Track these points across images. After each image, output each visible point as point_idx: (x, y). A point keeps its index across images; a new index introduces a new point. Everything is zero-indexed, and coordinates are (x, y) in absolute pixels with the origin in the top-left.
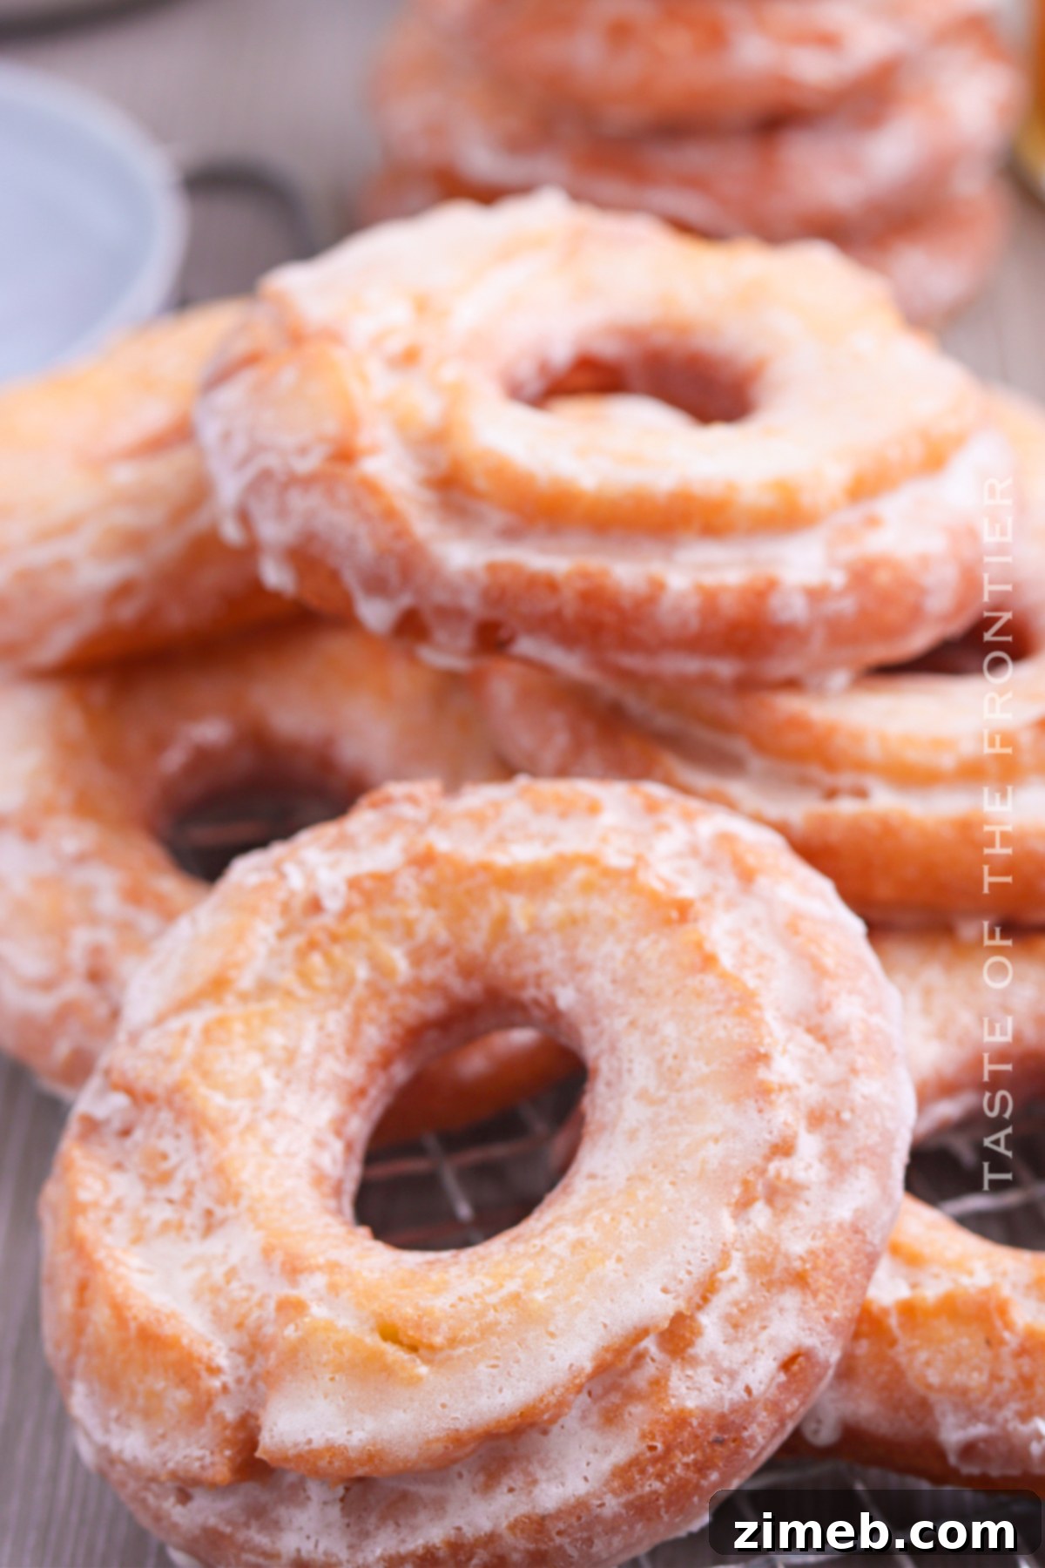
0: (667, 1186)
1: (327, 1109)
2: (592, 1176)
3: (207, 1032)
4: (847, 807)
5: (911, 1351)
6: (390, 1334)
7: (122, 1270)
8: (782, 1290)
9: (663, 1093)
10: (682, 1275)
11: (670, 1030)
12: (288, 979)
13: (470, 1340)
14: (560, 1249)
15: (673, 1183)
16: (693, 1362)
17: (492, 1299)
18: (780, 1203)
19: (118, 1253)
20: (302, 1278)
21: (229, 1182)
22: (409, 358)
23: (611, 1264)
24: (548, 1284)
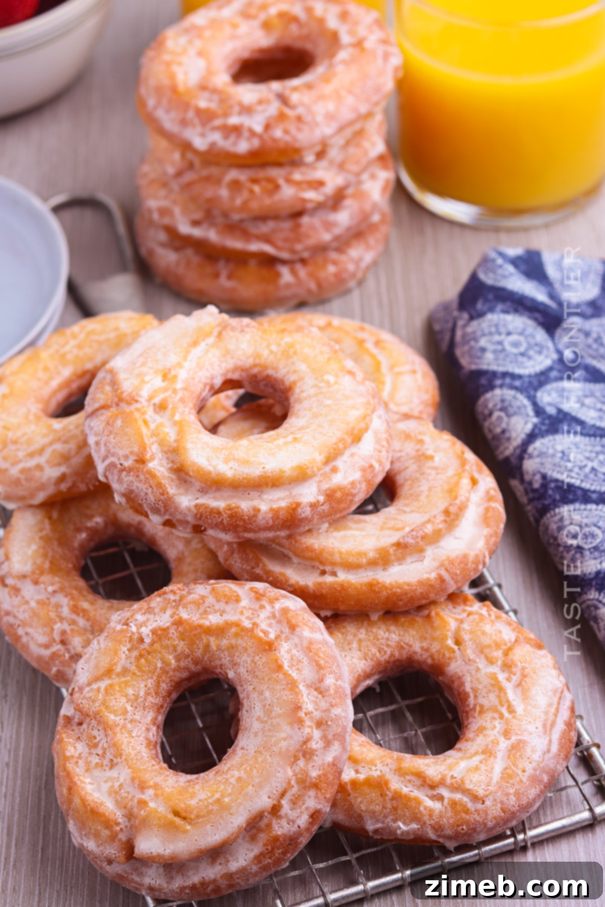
0: (268, 757)
1: (150, 716)
2: (242, 748)
3: (106, 690)
4: (329, 579)
5: (356, 798)
6: (176, 813)
7: (83, 785)
8: (309, 790)
9: (266, 719)
10: (275, 792)
11: (267, 694)
12: (133, 668)
13: (204, 816)
14: (233, 780)
15: (270, 756)
16: (280, 817)
17: (211, 801)
18: (308, 756)
19: (81, 778)
20: (146, 791)
21: (118, 750)
22: (161, 407)
23: (250, 788)
24: (230, 795)
